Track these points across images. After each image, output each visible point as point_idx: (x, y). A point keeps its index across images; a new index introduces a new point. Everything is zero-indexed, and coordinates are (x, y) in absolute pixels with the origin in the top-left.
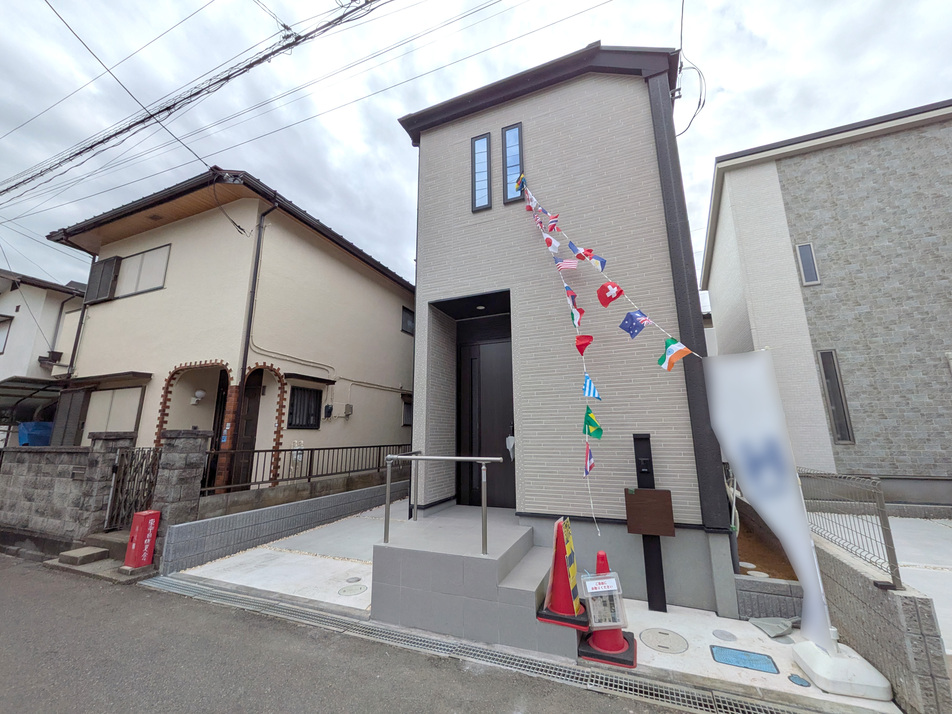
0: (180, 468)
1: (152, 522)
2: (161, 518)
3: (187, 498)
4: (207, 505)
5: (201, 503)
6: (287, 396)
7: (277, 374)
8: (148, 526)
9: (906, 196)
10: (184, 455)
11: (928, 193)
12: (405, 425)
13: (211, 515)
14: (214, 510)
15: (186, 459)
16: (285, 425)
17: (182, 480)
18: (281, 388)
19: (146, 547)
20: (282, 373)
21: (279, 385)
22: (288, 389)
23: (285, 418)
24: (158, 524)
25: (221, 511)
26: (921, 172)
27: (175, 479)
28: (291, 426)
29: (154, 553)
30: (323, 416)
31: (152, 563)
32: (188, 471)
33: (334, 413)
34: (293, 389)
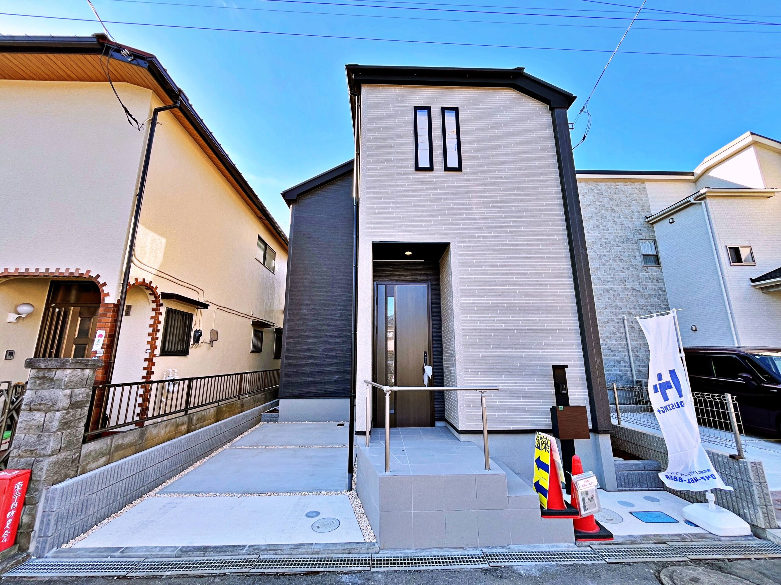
0: (63, 409)
1: (19, 486)
2: (31, 479)
3: (68, 446)
4: (91, 451)
5: (84, 451)
6: (162, 318)
7: (154, 293)
8: (12, 491)
9: (609, 221)
10: (68, 392)
11: (618, 221)
12: (253, 352)
13: (93, 465)
14: (96, 459)
15: (71, 396)
16: (157, 352)
17: (65, 425)
18: (157, 310)
19: (9, 522)
20: (159, 292)
21: (154, 305)
22: (163, 310)
23: (159, 343)
24: (26, 489)
25: (103, 459)
26: (616, 209)
27: (56, 424)
28: (164, 353)
29: (18, 529)
30: (192, 342)
31: (15, 543)
32: (72, 412)
33: (201, 339)
34: (169, 311)
